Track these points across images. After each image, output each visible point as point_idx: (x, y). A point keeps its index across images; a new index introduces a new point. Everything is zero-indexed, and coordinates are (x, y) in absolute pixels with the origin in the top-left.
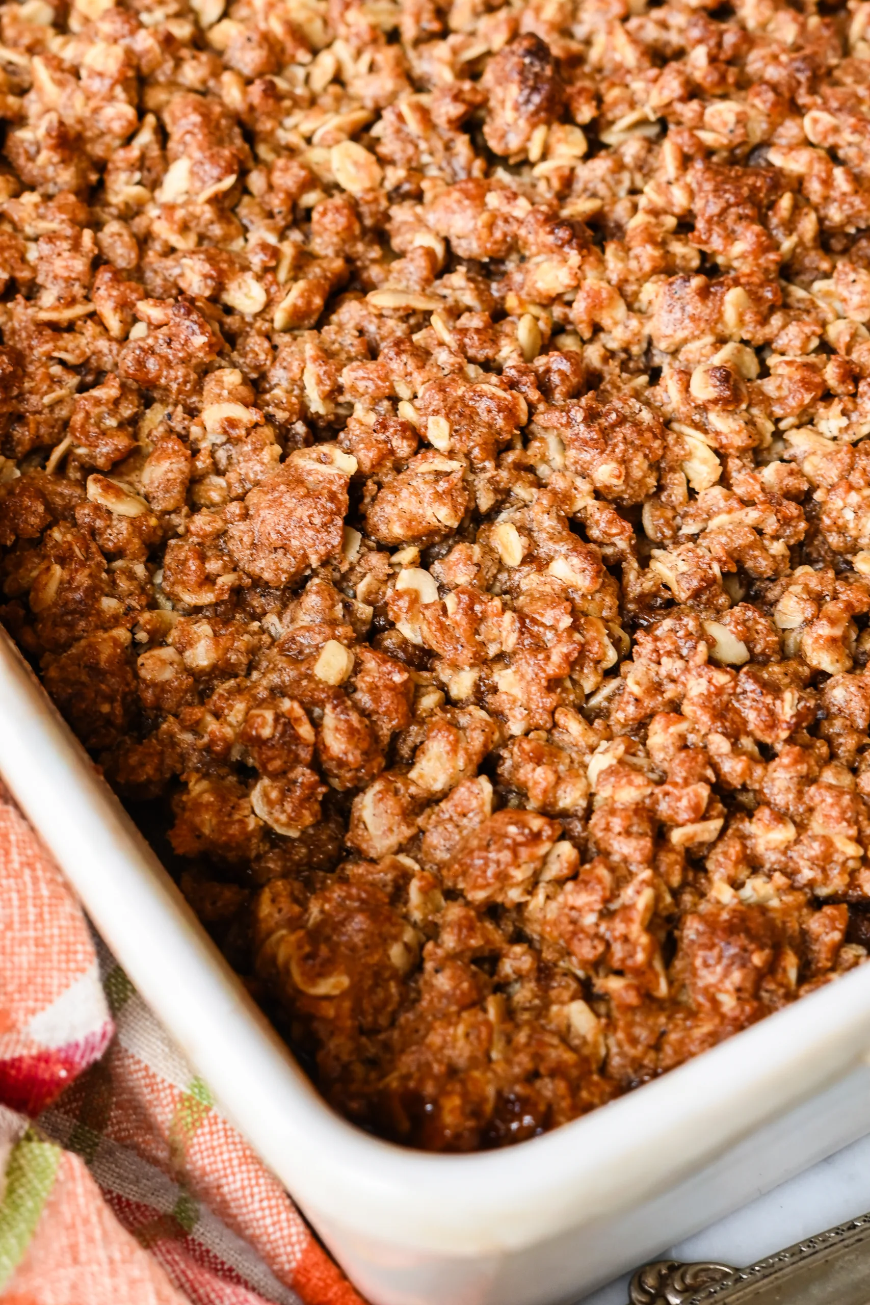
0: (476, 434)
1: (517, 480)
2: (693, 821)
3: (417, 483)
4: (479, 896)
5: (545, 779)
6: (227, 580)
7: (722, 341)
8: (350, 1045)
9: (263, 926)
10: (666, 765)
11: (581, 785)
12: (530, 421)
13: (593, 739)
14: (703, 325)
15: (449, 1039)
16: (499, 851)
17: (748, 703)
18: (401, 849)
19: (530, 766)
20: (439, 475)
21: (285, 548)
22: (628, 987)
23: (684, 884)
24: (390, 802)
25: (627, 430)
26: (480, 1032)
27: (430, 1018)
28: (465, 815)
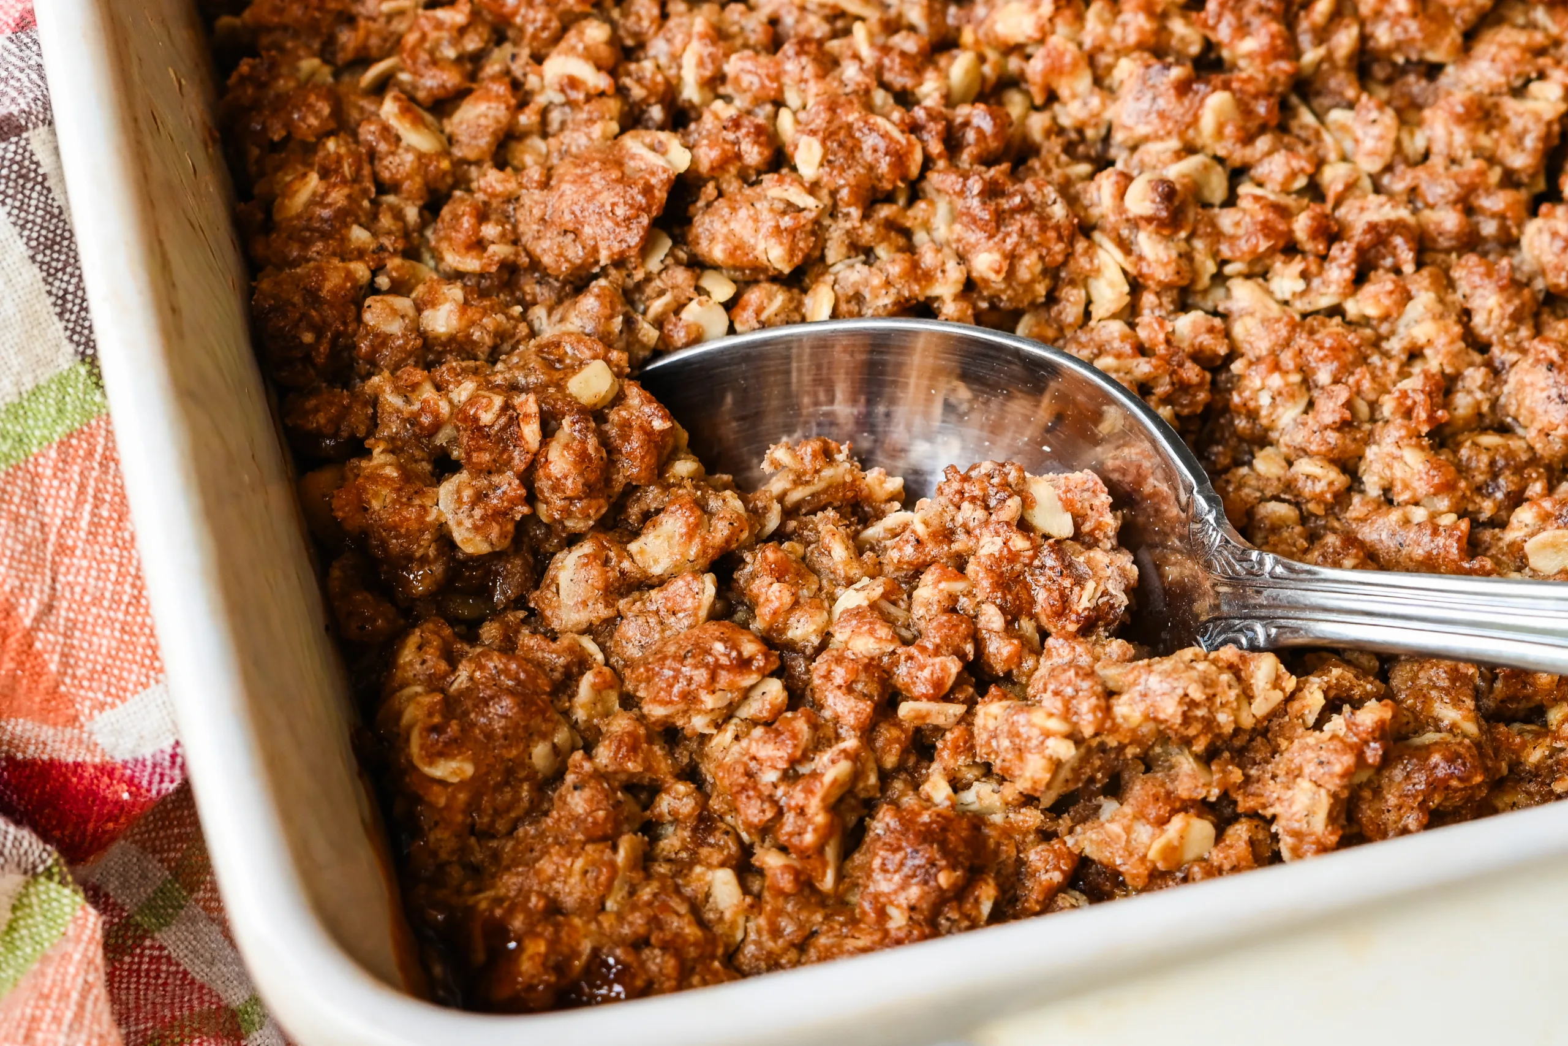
0: (851, 172)
1: (883, 240)
2: (931, 698)
3: (762, 206)
4: (657, 712)
5: (779, 598)
6: (500, 251)
7: (1189, 149)
8: (452, 844)
9: (399, 674)
10: (922, 624)
11: (821, 618)
12: (922, 176)
13: (855, 572)
14: (1170, 125)
15: (562, 870)
16: (696, 667)
17: (1042, 579)
18: (589, 630)
19: (767, 580)
20: (790, 208)
21: (576, 233)
22: (787, 868)
23: (900, 768)
24: (595, 572)
25: (1029, 221)
26: (600, 872)
27: (550, 840)
28: (674, 613)
